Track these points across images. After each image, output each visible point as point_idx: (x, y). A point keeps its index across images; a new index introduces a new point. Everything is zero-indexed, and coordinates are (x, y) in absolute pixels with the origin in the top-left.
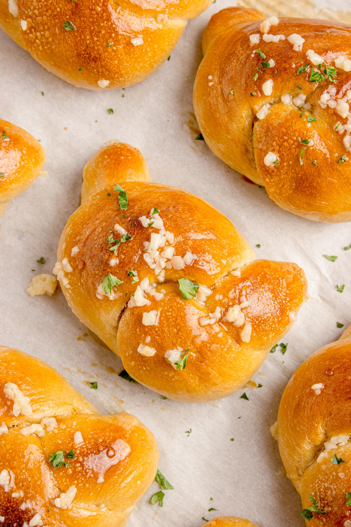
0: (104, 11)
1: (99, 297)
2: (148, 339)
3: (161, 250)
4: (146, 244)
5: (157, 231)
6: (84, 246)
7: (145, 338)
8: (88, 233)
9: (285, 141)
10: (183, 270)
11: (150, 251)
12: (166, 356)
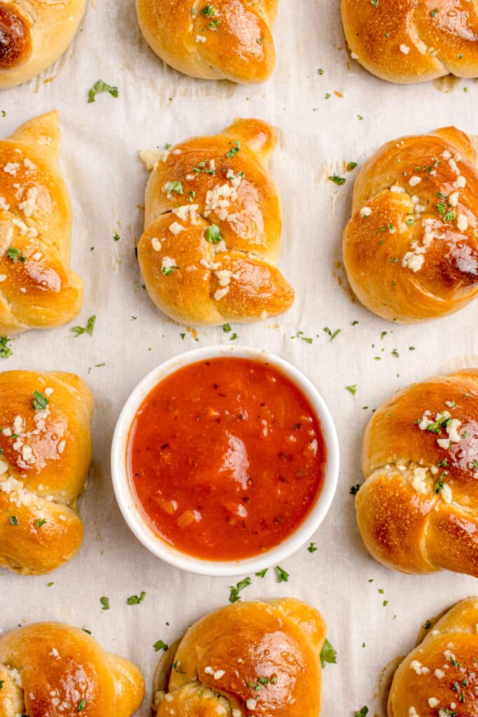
0: (403, 11)
1: (162, 189)
2: (163, 240)
3: (222, 197)
4: (217, 186)
5: (231, 185)
6: (184, 154)
7: (163, 237)
8: (194, 150)
9: (384, 213)
10: (221, 221)
11: (215, 192)
12: (163, 258)
